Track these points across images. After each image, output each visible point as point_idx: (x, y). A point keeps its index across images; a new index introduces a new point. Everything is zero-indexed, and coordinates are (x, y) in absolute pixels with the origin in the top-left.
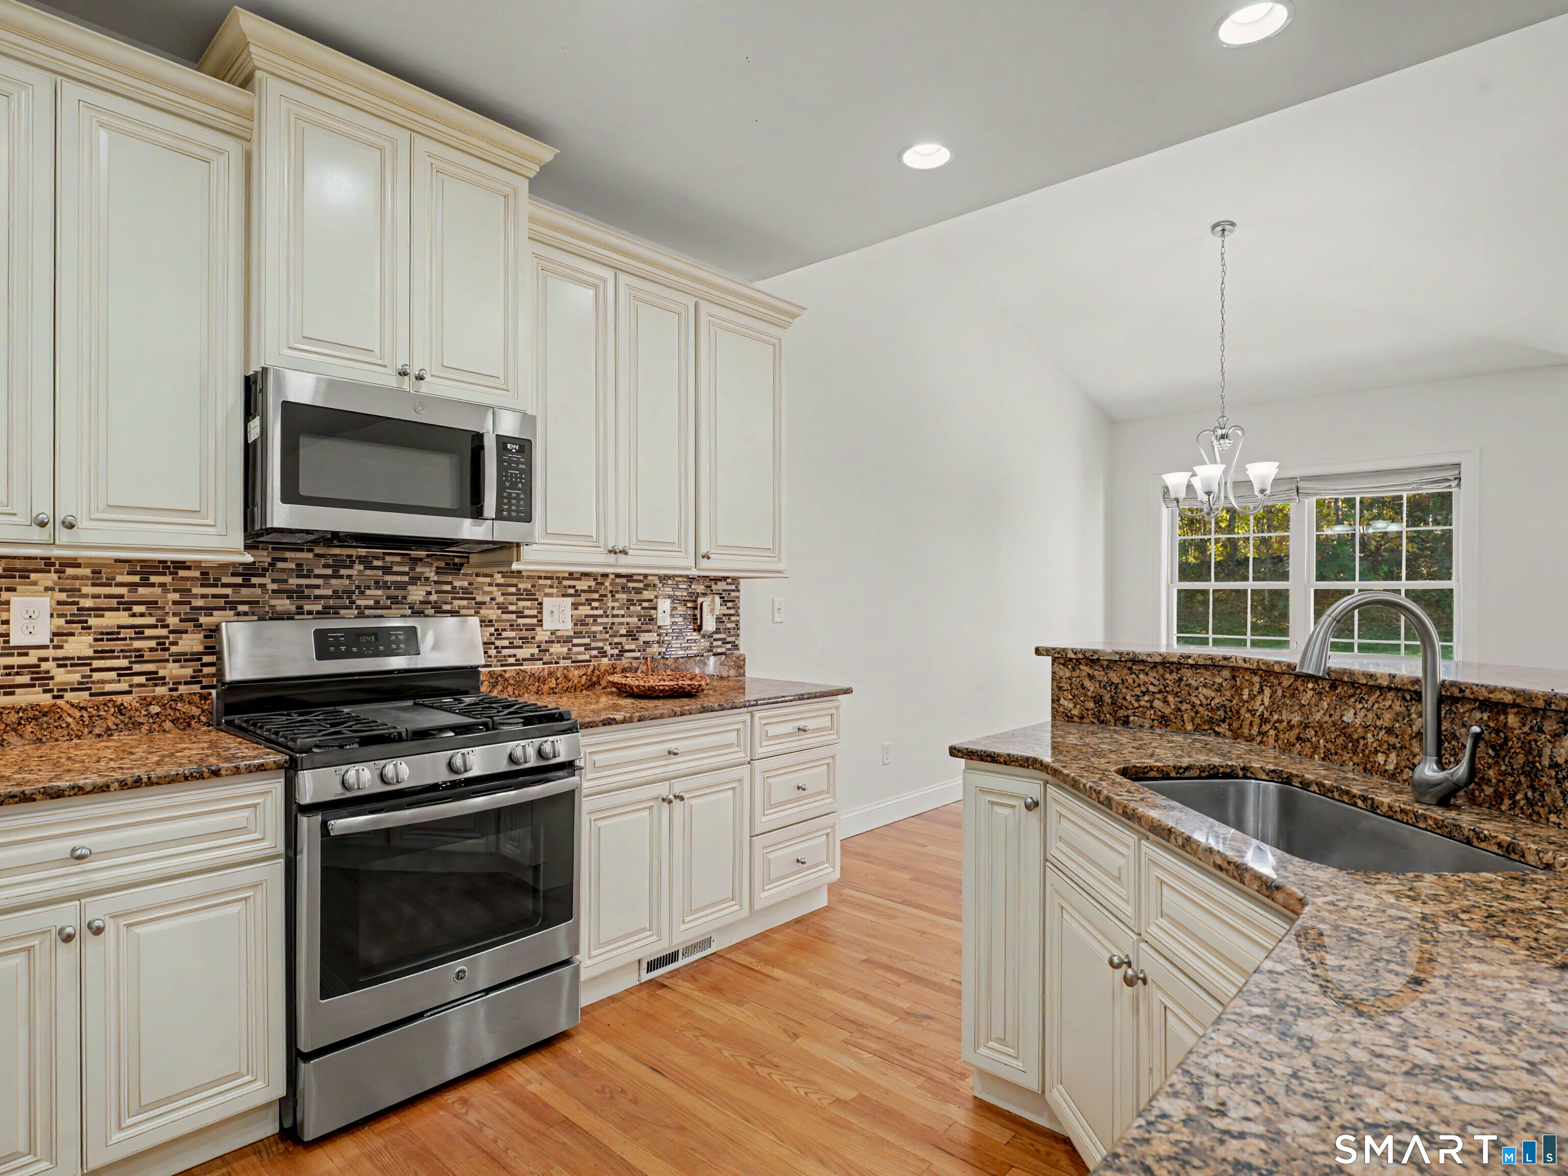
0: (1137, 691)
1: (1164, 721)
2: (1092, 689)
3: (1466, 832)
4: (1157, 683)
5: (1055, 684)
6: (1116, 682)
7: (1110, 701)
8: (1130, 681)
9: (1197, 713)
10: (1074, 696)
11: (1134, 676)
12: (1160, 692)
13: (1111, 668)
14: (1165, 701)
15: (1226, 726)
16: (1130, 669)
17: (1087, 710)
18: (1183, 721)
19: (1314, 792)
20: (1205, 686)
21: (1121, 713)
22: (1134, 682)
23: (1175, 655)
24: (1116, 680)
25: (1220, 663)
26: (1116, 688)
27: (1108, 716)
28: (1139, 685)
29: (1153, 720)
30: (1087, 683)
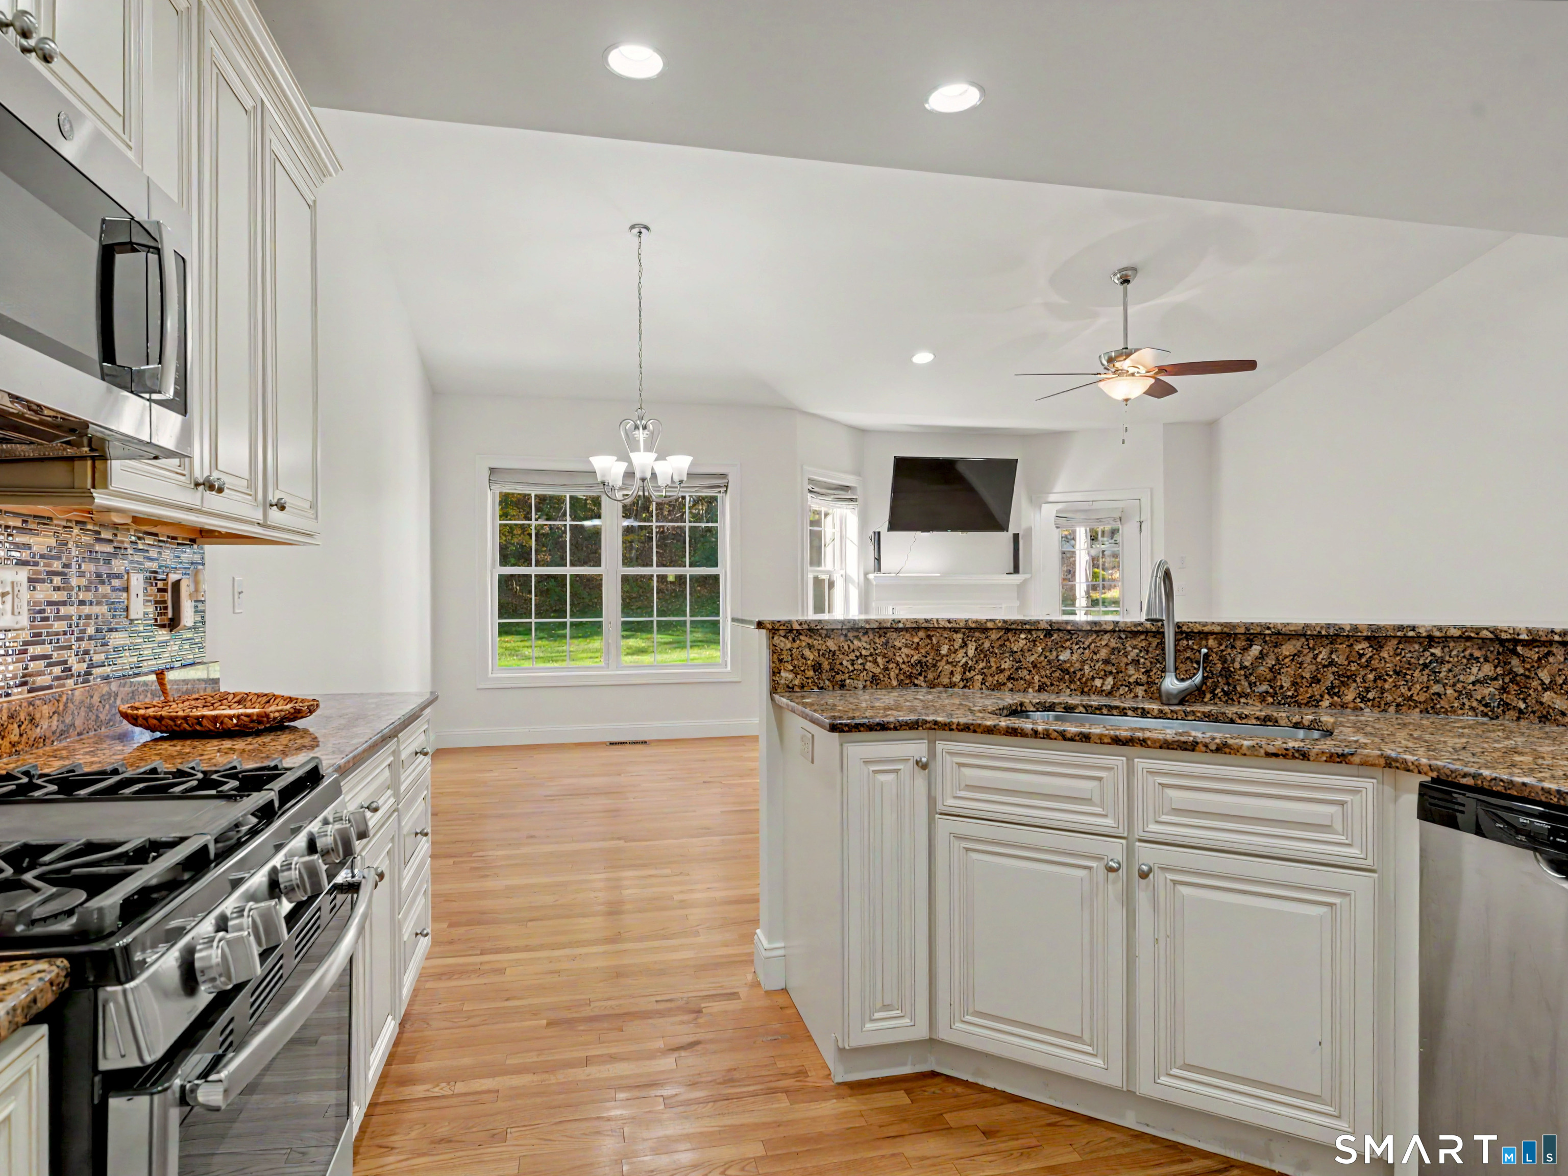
0: (852, 656)
1: (875, 680)
2: (811, 657)
3: (1230, 716)
4: (868, 647)
5: (775, 656)
6: (833, 649)
7: (828, 667)
8: (846, 647)
9: (900, 670)
10: (795, 667)
11: (849, 642)
12: (871, 655)
13: (829, 637)
14: (875, 662)
15: (922, 678)
16: (846, 636)
17: (808, 678)
18: (889, 678)
19: (1080, 713)
20: (906, 646)
21: (839, 678)
22: (849, 648)
23: (888, 620)
24: (833, 648)
25: (923, 626)
26: (834, 654)
27: (827, 682)
28: (853, 651)
29: (866, 681)
30: (807, 652)
